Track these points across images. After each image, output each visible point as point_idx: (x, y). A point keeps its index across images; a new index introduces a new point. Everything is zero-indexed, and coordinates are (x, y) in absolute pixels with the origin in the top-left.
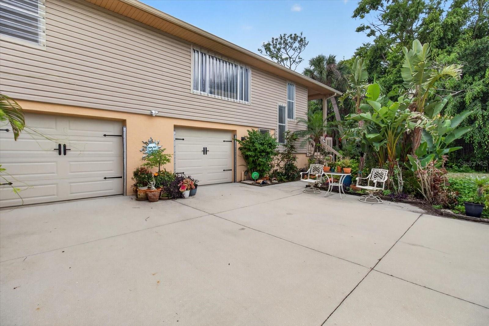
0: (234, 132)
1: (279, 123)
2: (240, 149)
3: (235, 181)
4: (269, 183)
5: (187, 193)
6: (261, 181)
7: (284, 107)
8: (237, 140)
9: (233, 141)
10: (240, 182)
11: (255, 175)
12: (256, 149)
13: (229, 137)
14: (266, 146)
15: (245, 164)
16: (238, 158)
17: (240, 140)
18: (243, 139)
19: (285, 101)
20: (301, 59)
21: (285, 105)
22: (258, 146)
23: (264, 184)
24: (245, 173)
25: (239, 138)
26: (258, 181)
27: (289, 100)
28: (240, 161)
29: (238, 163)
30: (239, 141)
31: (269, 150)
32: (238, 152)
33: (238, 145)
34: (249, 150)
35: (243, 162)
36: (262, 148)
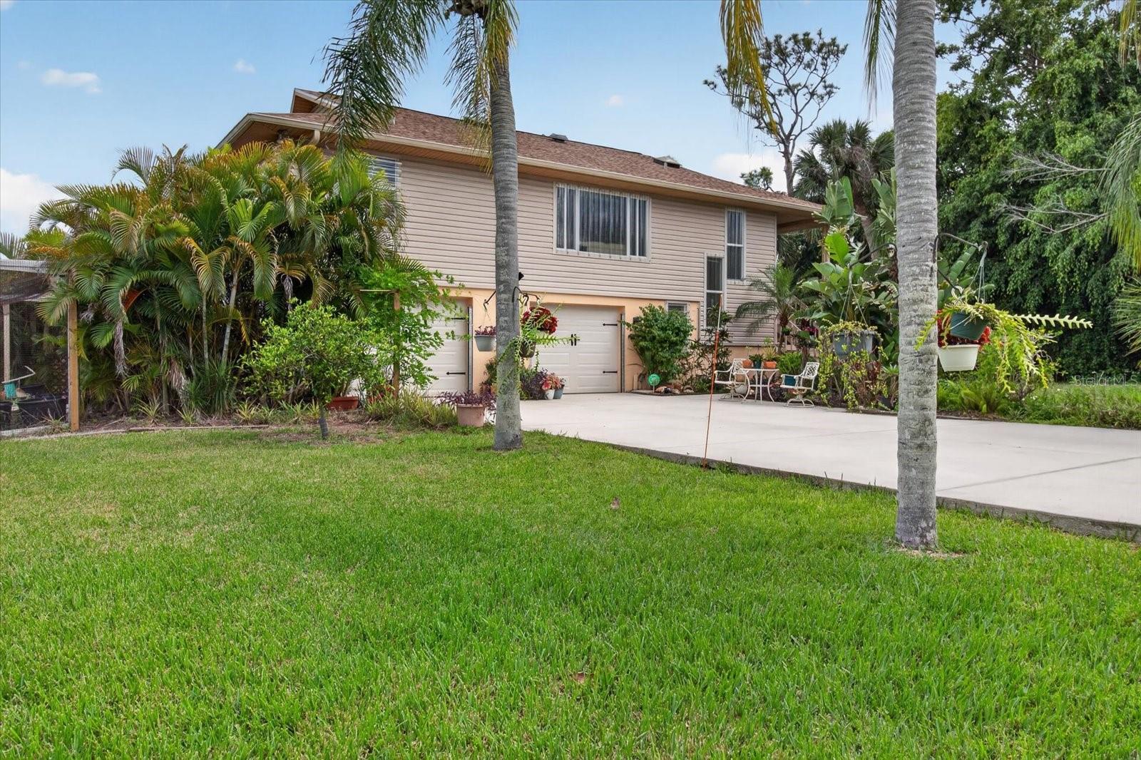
0: (620, 310)
1: (708, 289)
2: (631, 337)
3: (622, 390)
4: (677, 391)
5: (551, 393)
6: (662, 389)
7: (720, 260)
8: (625, 323)
9: (619, 325)
10: (631, 392)
11: (654, 378)
12: (654, 338)
13: (611, 318)
14: (670, 333)
15: (640, 362)
16: (627, 352)
17: (631, 322)
18: (636, 320)
19: (722, 248)
20: (831, 86)
21: (723, 254)
22: (656, 332)
23: (667, 393)
24: (639, 377)
25: (629, 319)
26: (657, 390)
27: (729, 245)
28: (630, 356)
29: (627, 361)
30: (628, 325)
31: (674, 339)
32: (627, 342)
33: (627, 332)
34: (644, 339)
35: (637, 359)
36: (663, 335)
